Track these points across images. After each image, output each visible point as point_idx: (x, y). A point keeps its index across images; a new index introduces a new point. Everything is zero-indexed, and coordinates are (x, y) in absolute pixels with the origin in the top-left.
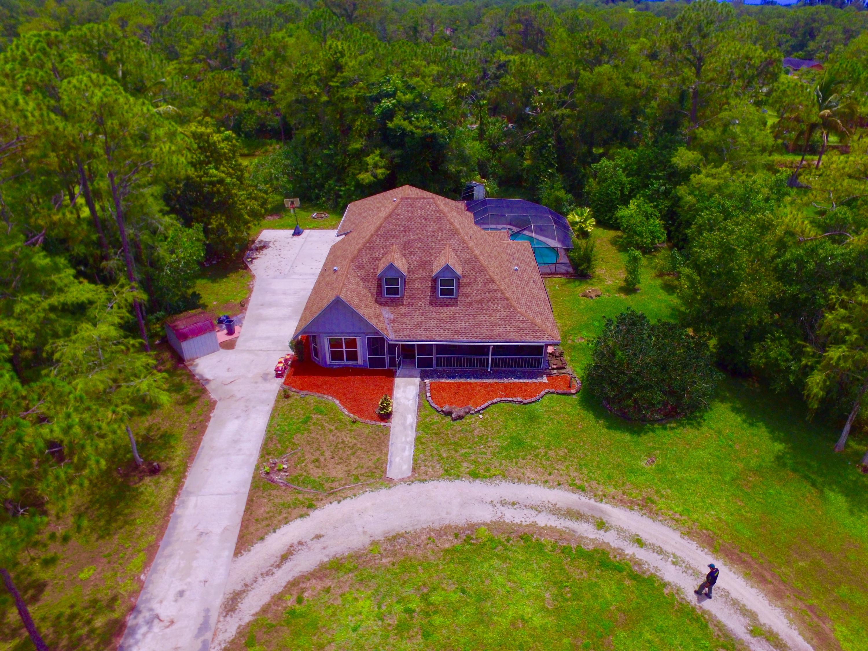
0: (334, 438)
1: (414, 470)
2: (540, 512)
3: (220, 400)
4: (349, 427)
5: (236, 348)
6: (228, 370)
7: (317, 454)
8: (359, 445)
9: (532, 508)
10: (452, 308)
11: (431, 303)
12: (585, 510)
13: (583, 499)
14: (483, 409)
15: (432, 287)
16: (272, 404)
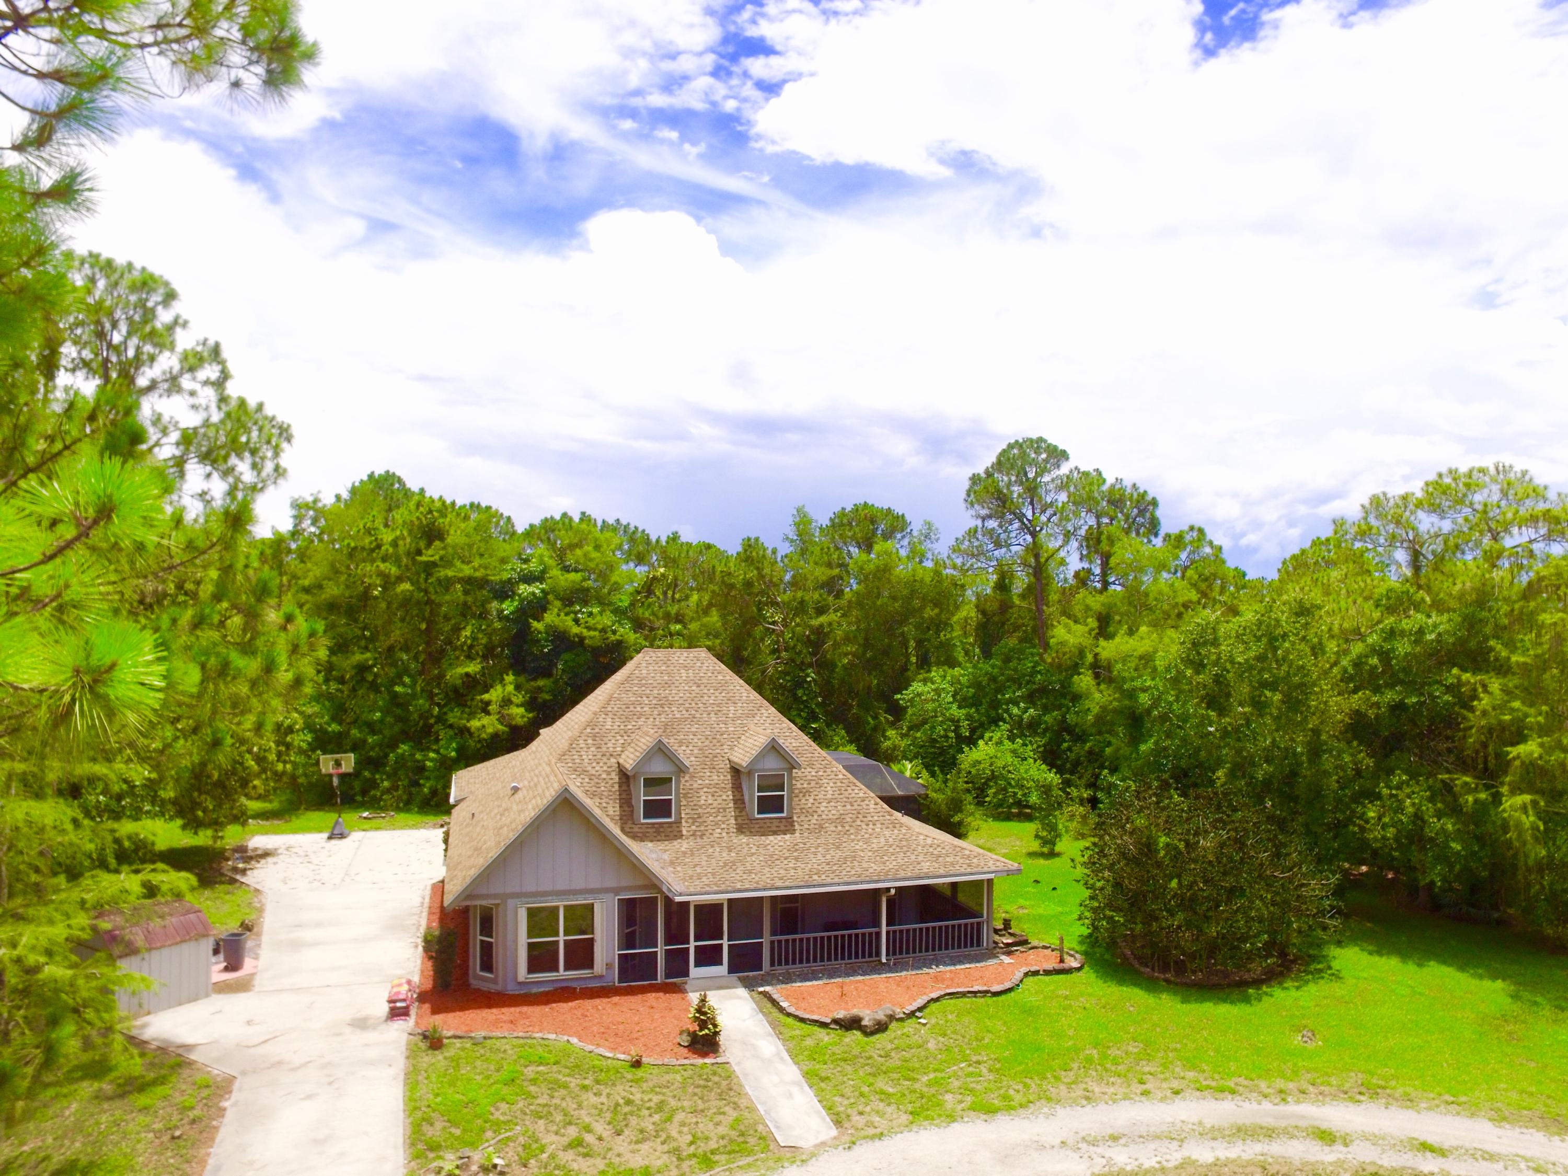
0: (603, 1099)
1: (838, 1123)
2: (1182, 1141)
3: (244, 1073)
4: (629, 1076)
5: (257, 989)
6: (249, 1023)
7: (572, 1132)
8: (673, 1103)
9: (1157, 1137)
10: (787, 837)
11: (740, 829)
12: (1268, 1121)
13: (1246, 1105)
14: (920, 1009)
15: (735, 801)
16: (400, 1064)
